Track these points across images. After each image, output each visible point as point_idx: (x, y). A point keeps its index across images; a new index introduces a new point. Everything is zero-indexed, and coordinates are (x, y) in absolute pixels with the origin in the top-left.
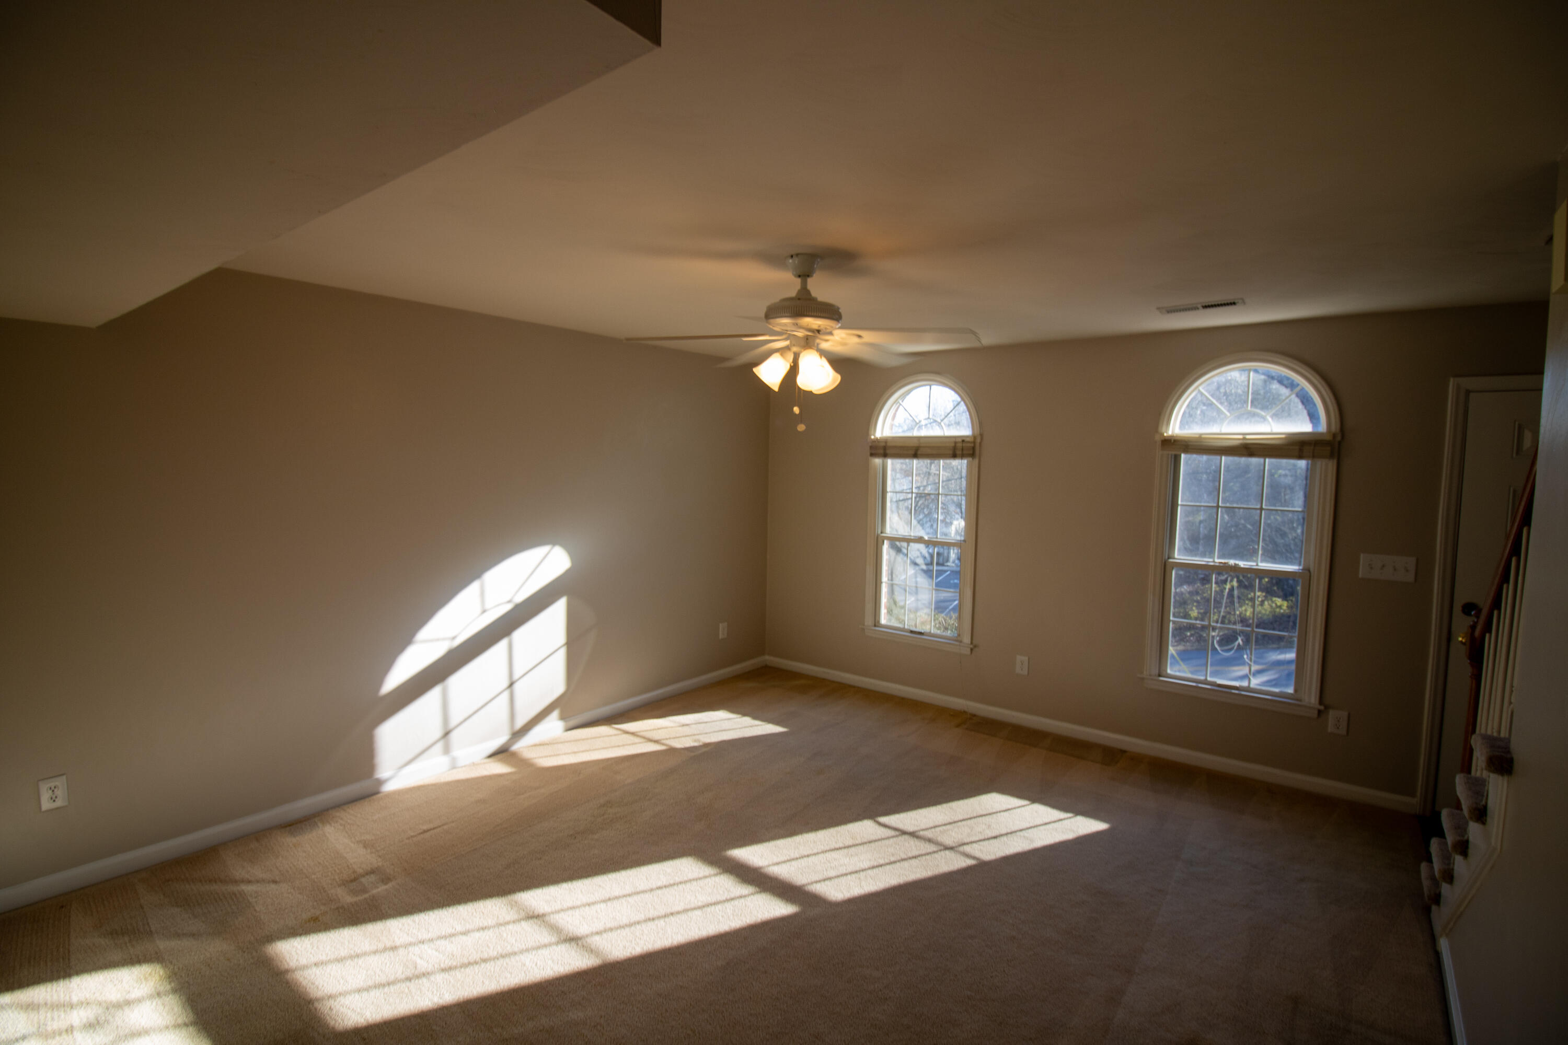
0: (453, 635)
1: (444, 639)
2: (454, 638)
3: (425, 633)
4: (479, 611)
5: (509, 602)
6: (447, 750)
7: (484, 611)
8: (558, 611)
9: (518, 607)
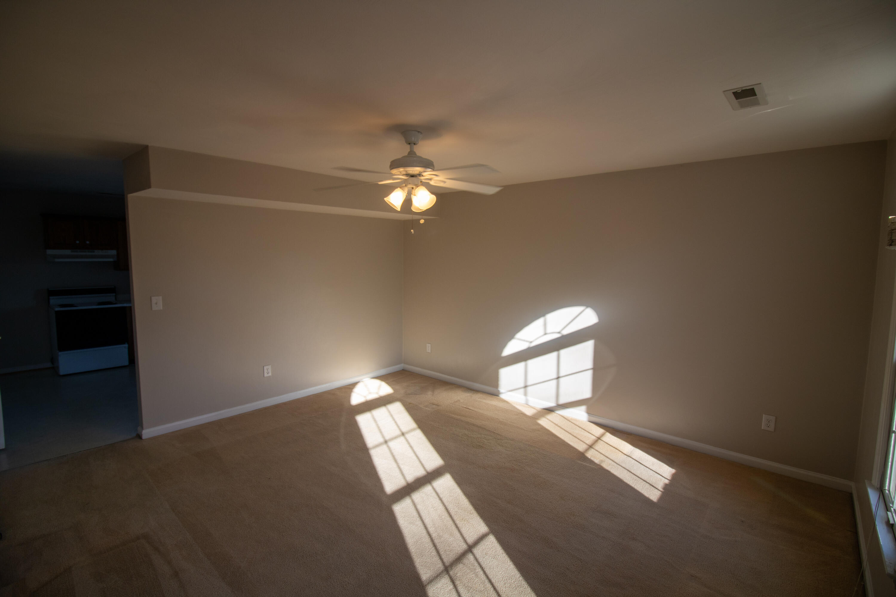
0: (531, 340)
1: (527, 341)
2: (531, 342)
3: (519, 335)
4: (542, 333)
5: (559, 333)
6: (525, 394)
7: (545, 334)
8: (588, 346)
9: (563, 337)
